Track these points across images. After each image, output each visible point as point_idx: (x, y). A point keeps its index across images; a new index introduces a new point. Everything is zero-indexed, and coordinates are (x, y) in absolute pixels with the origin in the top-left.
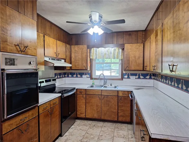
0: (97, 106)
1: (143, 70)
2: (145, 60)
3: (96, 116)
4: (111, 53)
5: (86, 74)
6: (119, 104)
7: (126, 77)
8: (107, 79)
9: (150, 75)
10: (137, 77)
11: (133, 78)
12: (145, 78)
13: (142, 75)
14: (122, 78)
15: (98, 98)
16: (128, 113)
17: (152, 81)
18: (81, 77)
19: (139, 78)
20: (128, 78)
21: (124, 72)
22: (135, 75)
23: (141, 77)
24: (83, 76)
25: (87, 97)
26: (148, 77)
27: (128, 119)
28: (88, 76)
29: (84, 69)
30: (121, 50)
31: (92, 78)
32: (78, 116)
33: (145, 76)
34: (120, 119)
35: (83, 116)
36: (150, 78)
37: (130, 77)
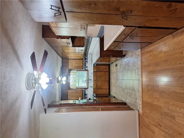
0: (102, 83)
1: (83, 59)
2: (78, 58)
3: (107, 83)
4: (73, 77)
5: (85, 92)
6: (100, 71)
7: (86, 68)
8: (88, 79)
9: (86, 56)
10: (86, 63)
11: (87, 65)
12: (87, 59)
13: (85, 60)
14: (87, 70)
15: (98, 82)
16: (104, 67)
17: (88, 55)
18: (87, 94)
19: (87, 62)
20: (87, 67)
21: (84, 69)
22: (85, 63)
23: (86, 60)
24: (86, 93)
25: (98, 88)
26: (86, 57)
27: (107, 67)
28: (86, 90)
29: (82, 91)
30: (72, 71)
31: (88, 88)
32: (108, 93)
33: (86, 59)
34: (108, 71)
35: (108, 91)
36: (87, 56)
37: (86, 66)
